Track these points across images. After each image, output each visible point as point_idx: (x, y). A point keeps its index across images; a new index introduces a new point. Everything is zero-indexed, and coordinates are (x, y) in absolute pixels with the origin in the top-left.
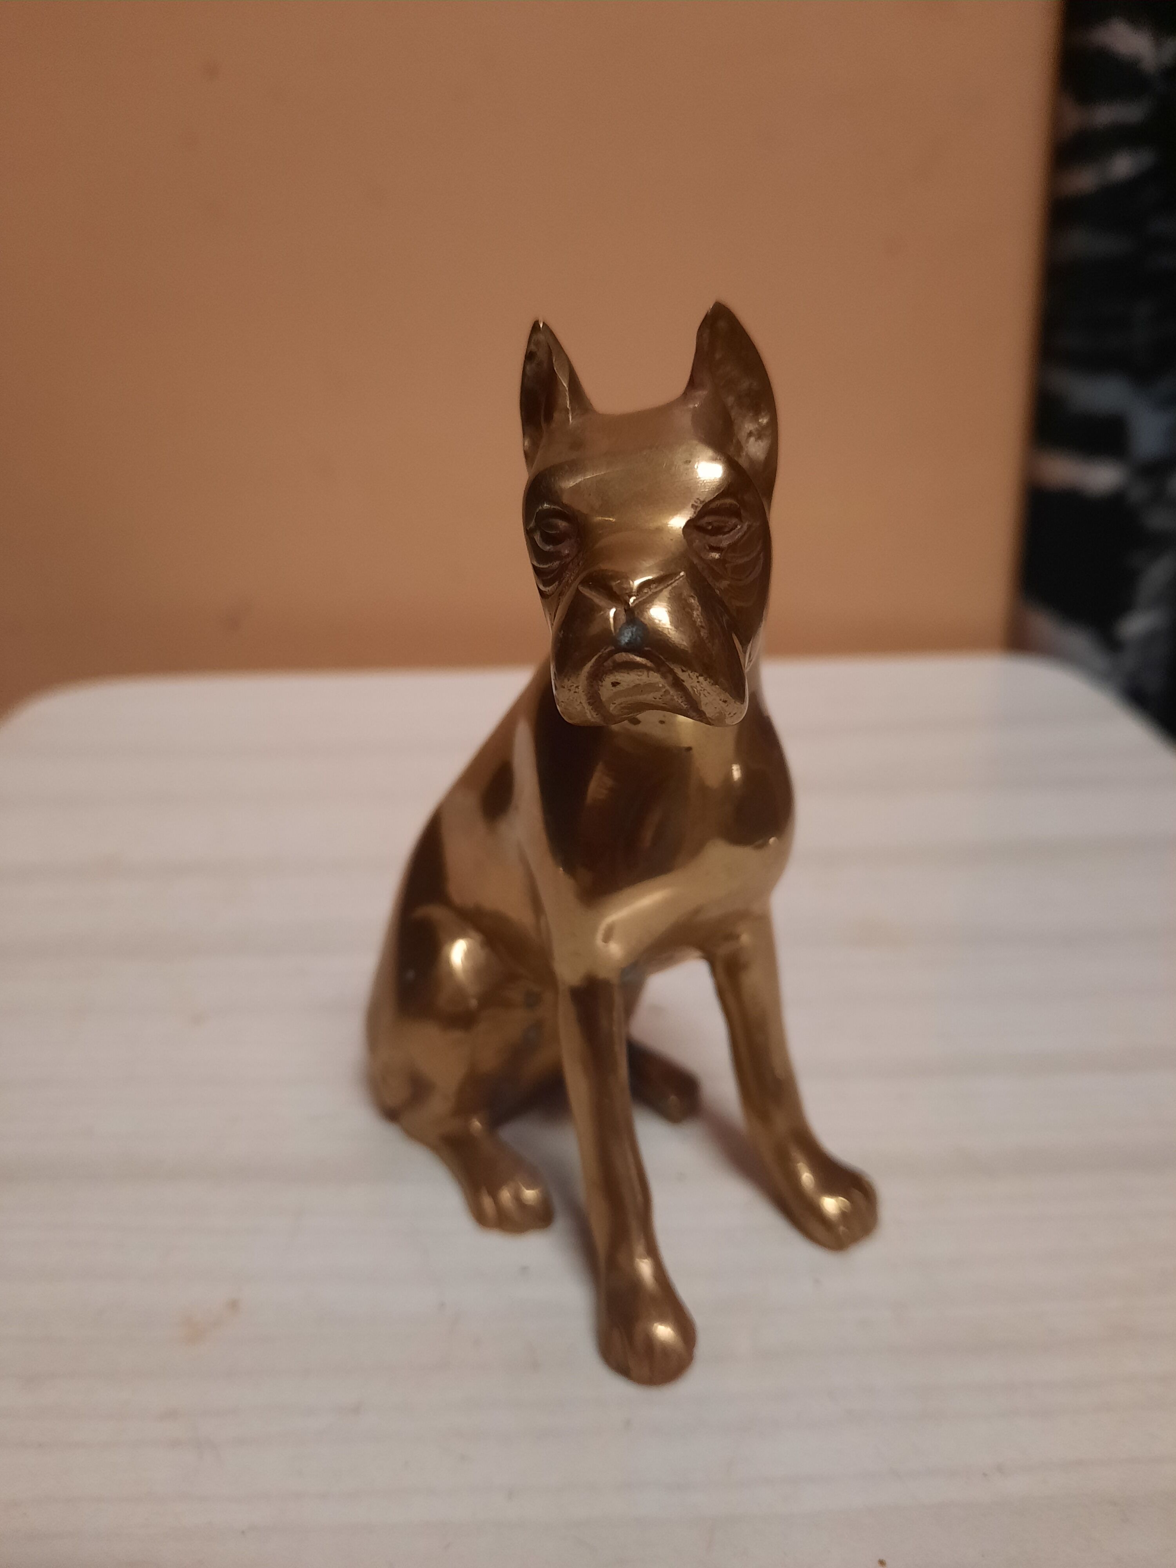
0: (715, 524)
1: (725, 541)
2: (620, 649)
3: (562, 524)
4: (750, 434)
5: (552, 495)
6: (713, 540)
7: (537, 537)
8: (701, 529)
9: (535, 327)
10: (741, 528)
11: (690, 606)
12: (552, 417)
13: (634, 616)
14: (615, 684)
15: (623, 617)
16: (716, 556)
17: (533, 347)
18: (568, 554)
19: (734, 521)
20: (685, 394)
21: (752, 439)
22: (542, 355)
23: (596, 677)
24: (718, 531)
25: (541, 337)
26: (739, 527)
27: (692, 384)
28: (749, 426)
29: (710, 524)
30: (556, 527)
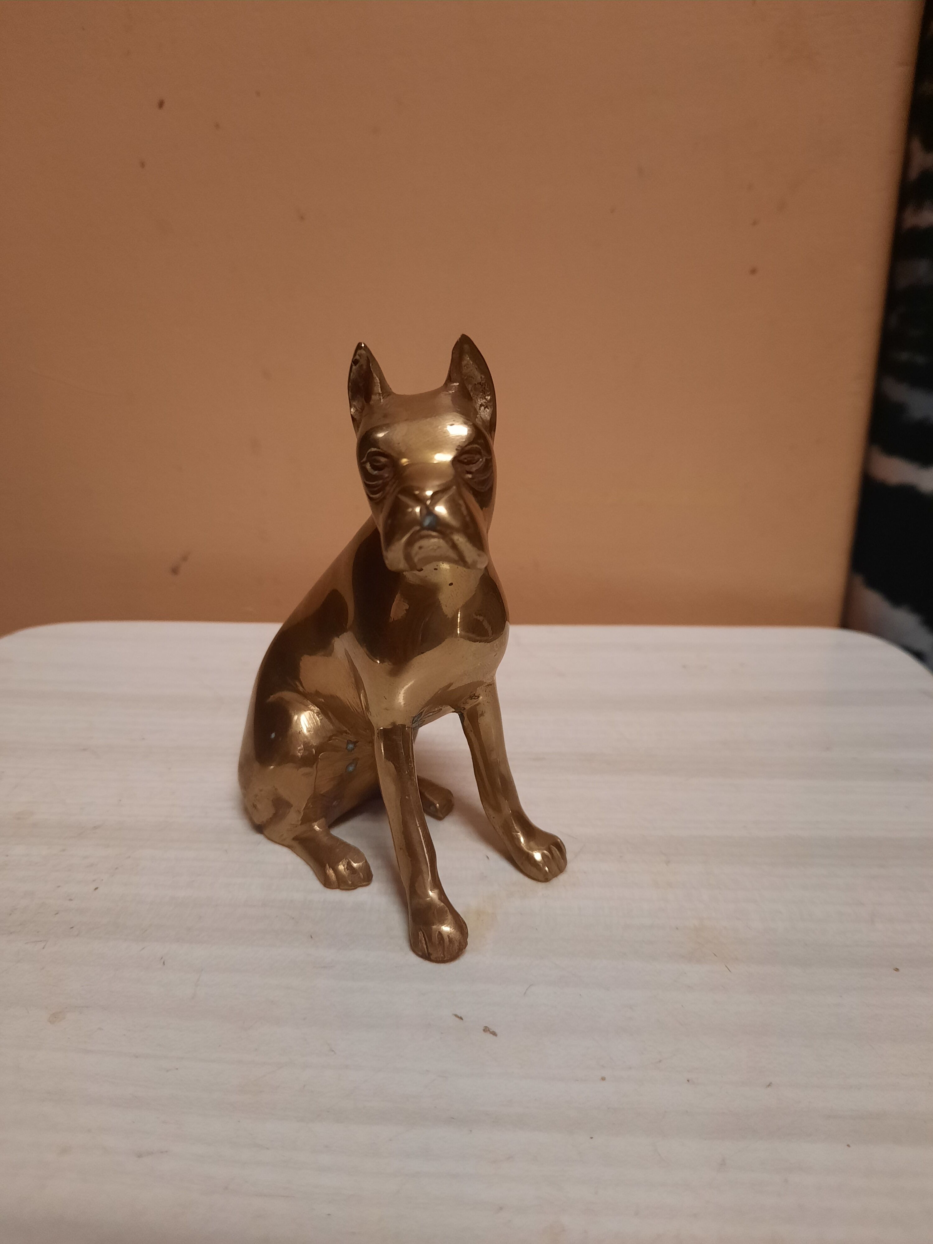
0: (469, 459)
1: (474, 468)
2: (423, 528)
3: (383, 460)
4: (481, 405)
5: (375, 443)
6: (467, 468)
7: (368, 466)
8: (461, 462)
9: (359, 347)
10: (482, 461)
11: (460, 505)
12: (371, 398)
13: (429, 511)
14: (420, 548)
15: (425, 512)
16: (470, 476)
17: (357, 357)
18: (388, 477)
19: (478, 456)
20: (446, 384)
21: (483, 408)
22: (363, 362)
23: (410, 543)
24: (469, 463)
25: (363, 352)
26: (481, 460)
27: (450, 379)
28: (481, 401)
29: (466, 459)
30: (379, 461)
